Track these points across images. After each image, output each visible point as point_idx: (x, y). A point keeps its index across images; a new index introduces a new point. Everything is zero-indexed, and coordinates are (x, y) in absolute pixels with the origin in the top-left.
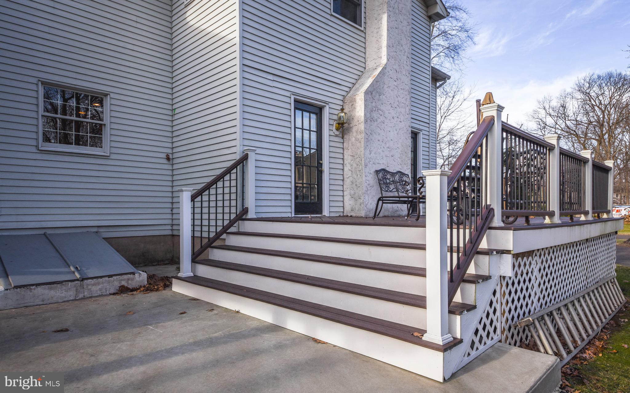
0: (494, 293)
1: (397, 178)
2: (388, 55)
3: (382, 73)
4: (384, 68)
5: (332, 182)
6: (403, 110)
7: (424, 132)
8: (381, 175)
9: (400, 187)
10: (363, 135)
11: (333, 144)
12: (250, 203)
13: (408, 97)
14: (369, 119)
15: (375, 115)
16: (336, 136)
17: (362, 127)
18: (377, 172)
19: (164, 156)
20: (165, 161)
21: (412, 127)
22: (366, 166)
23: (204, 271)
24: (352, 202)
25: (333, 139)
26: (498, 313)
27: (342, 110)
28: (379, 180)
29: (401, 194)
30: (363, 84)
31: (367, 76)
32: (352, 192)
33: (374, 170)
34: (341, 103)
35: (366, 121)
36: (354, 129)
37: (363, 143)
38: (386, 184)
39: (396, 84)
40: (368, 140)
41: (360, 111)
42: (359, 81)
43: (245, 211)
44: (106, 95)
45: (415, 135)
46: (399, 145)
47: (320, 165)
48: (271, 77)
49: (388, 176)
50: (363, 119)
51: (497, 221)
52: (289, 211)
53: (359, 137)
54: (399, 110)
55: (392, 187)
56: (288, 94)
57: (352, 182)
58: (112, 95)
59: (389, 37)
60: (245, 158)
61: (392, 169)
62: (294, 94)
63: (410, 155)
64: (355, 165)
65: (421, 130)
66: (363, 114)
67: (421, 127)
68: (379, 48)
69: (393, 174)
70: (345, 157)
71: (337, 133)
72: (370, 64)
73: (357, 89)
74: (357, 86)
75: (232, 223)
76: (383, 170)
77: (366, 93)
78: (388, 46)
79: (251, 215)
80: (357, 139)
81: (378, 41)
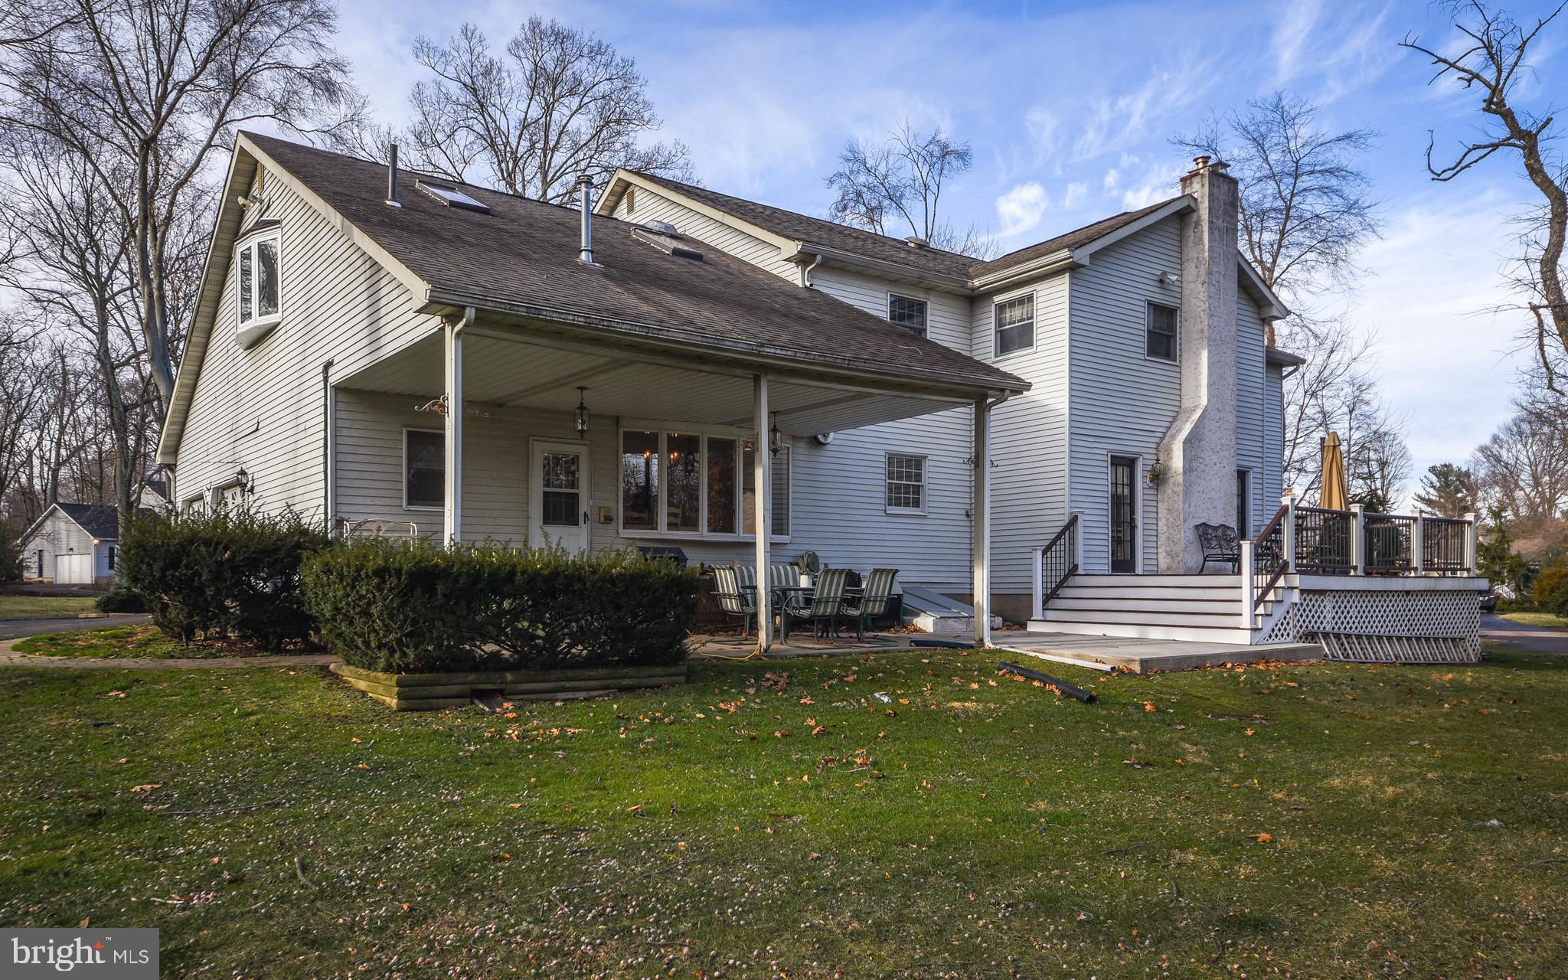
0: (1288, 612)
1: (1220, 533)
2: (1209, 394)
3: (1202, 417)
4: (1205, 411)
5: (1146, 538)
6: (1226, 453)
7: (1255, 470)
8: (1201, 529)
9: (1223, 543)
10: (1181, 488)
11: (1146, 497)
12: (1080, 560)
13: (1233, 437)
14: (1188, 470)
15: (1194, 464)
16: (1150, 488)
17: (1180, 479)
18: (1197, 527)
19: (964, 512)
20: (965, 518)
21: (1238, 466)
22: (1185, 521)
23: (1050, 615)
24: (1168, 560)
25: (1146, 491)
26: (1291, 625)
27: (1158, 460)
28: (1200, 536)
29: (1225, 552)
30: (1179, 431)
31: (1184, 419)
32: (1169, 549)
33: (1194, 524)
34: (1154, 451)
35: (1185, 473)
36: (1171, 481)
37: (1181, 496)
38: (1209, 540)
39: (1218, 425)
40: (1187, 492)
41: (1177, 462)
42: (1174, 425)
43: (1076, 567)
44: (925, 458)
45: (1242, 475)
46: (1223, 494)
47: (1133, 520)
48: (1091, 439)
49: (1210, 531)
50: (1181, 470)
51: (1291, 569)
52: (1106, 568)
53: (1177, 489)
54: (1222, 454)
55: (1214, 543)
56: (1105, 452)
57: (1169, 538)
58: (930, 457)
59: (1210, 375)
60: (1074, 520)
61: (1213, 523)
62: (1110, 451)
63: (1235, 502)
64: (1172, 520)
65: (1251, 468)
66: (1181, 465)
67: (1251, 464)
68: (1198, 386)
69: (1215, 528)
70: (1160, 510)
71: (1151, 485)
72: (1187, 403)
73: (1174, 437)
74: (1172, 431)
75: (1066, 577)
76: (1204, 524)
77: (1185, 442)
78: (1209, 385)
79: (1080, 571)
80: (1174, 492)
81: (1197, 378)
